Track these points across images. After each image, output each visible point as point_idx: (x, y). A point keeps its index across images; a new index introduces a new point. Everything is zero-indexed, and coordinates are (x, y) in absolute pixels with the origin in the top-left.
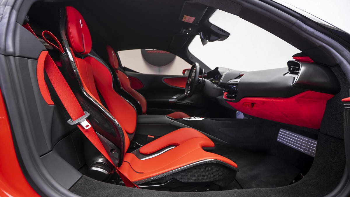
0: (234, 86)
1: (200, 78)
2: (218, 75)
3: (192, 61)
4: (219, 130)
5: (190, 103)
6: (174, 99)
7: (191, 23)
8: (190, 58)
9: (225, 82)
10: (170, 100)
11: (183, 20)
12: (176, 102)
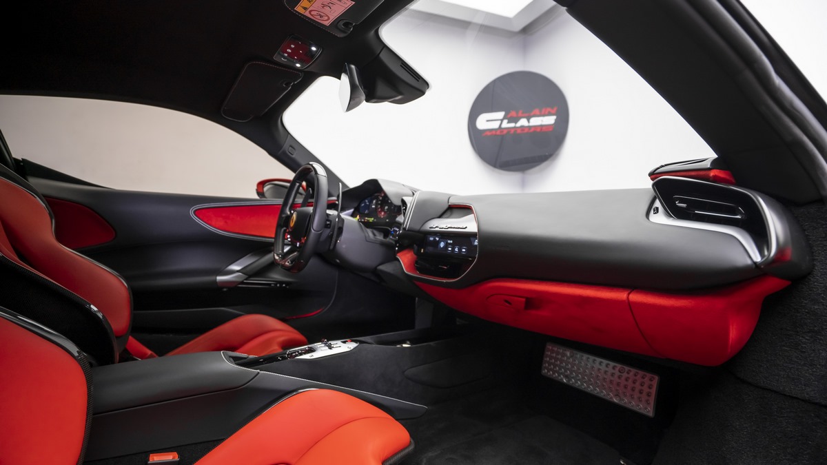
0: (449, 241)
1: (329, 212)
2: (371, 202)
3: (293, 156)
4: (406, 373)
5: (287, 283)
6: (232, 272)
7: (327, 23)
8: (286, 147)
9: (417, 227)
10: (219, 278)
11: (299, 9)
12: (242, 283)
